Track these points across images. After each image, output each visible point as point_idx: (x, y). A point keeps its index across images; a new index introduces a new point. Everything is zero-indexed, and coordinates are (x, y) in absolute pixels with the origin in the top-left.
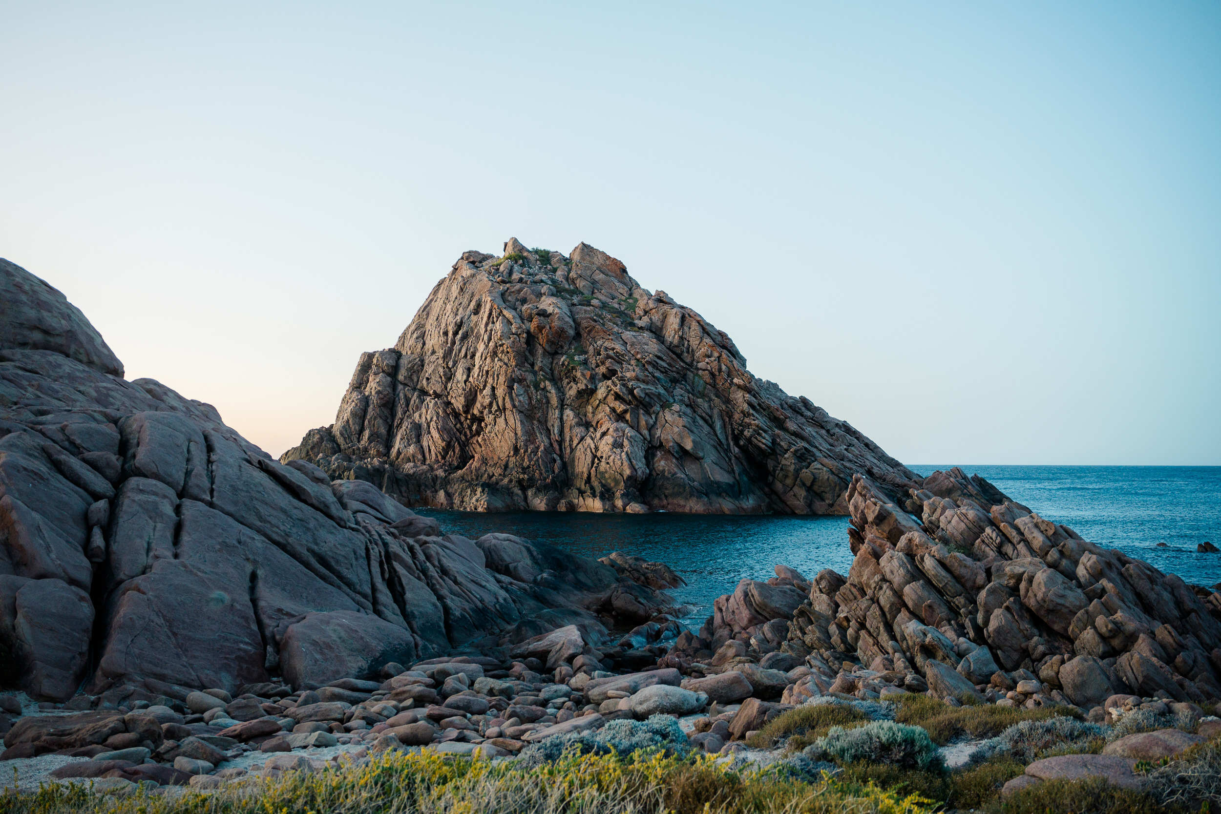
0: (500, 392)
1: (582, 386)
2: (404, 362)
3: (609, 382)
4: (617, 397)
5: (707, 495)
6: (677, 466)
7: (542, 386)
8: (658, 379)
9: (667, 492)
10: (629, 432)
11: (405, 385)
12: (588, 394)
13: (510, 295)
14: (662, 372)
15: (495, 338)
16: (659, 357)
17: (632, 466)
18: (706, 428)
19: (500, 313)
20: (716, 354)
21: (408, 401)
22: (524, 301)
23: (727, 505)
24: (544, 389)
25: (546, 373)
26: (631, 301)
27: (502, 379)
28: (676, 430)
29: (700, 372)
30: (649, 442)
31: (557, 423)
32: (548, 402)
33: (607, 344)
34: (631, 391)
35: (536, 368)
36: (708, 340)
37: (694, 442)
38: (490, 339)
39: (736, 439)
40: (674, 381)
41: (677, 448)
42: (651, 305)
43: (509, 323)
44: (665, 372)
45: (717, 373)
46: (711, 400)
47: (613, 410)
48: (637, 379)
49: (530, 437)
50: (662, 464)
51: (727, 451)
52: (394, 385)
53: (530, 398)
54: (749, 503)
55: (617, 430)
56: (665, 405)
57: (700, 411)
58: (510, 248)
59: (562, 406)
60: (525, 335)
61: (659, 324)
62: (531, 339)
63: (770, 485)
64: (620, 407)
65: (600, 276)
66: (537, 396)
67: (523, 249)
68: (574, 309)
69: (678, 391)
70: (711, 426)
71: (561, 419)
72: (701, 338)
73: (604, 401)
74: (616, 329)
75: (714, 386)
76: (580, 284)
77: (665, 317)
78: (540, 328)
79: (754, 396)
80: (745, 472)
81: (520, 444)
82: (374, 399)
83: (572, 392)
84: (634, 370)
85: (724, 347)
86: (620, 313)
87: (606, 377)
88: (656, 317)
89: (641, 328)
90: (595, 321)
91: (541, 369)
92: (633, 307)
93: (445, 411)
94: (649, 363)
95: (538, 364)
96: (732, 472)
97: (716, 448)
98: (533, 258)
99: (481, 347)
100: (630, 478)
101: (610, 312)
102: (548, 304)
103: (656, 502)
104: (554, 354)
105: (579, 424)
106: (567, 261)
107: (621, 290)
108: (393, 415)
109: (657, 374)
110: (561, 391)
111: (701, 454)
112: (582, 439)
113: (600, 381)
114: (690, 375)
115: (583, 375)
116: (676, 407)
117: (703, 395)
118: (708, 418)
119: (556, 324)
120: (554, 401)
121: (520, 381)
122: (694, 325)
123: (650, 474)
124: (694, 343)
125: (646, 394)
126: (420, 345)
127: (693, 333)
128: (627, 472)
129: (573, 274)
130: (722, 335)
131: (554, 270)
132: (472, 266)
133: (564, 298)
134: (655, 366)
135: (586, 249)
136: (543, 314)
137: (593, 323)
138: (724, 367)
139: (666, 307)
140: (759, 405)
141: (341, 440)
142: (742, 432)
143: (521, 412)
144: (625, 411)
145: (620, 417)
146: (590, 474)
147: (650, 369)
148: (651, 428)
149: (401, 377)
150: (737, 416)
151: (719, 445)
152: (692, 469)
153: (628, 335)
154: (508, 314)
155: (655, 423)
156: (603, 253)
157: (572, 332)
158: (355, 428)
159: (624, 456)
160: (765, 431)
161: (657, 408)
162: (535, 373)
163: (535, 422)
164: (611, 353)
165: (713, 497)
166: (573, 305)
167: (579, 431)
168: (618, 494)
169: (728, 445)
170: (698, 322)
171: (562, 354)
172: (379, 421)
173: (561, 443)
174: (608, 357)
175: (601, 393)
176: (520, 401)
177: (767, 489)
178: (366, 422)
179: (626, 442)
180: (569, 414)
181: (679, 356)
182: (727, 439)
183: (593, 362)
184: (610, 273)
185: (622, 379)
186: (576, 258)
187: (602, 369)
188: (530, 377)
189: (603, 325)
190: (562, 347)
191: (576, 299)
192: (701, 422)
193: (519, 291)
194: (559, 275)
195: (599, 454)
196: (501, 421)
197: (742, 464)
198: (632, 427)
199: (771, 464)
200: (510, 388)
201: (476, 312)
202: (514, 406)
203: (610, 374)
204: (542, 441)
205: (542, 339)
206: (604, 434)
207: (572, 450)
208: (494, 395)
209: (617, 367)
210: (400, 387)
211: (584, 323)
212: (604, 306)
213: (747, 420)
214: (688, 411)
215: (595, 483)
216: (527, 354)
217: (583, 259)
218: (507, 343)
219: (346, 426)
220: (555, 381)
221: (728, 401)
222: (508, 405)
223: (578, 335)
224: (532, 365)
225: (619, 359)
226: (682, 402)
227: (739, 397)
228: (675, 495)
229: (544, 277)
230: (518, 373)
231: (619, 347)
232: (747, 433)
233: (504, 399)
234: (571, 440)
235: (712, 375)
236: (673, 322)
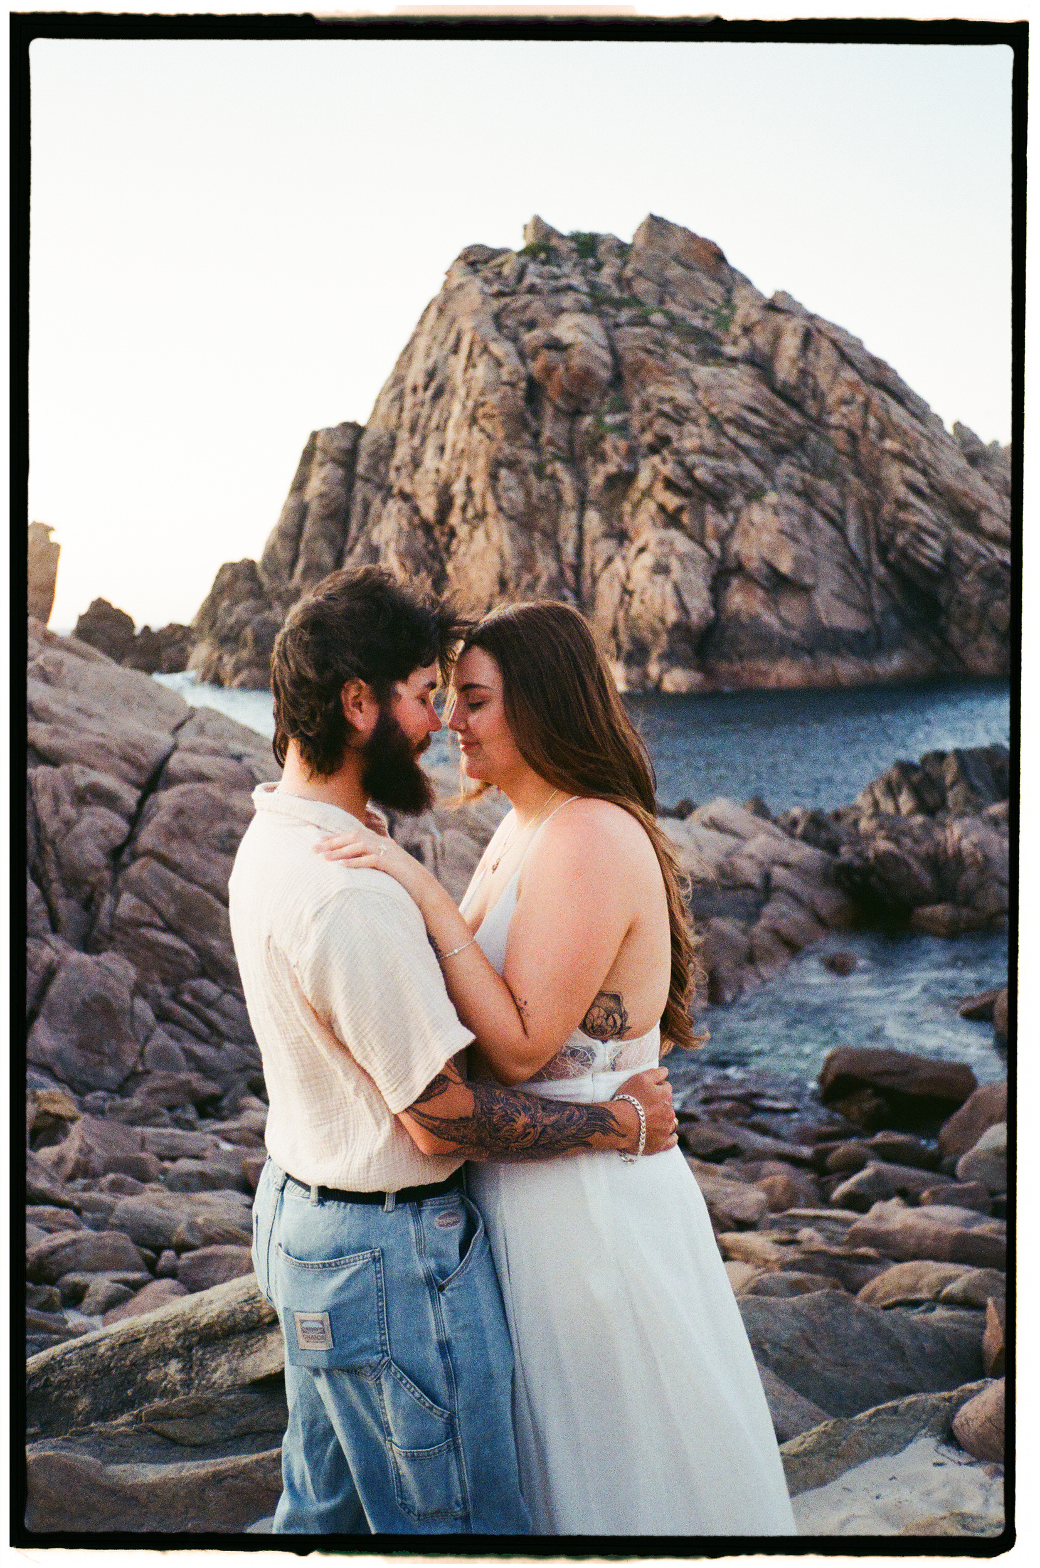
0: (478, 485)
1: (611, 468)
2: (366, 442)
3: (656, 459)
4: (670, 485)
5: (811, 652)
6: (764, 603)
7: (549, 469)
8: (746, 451)
9: (741, 648)
10: (683, 544)
11: (367, 480)
12: (621, 482)
13: (508, 317)
14: (754, 436)
15: (475, 393)
16: (754, 411)
17: (682, 607)
18: (830, 532)
19: (485, 350)
20: (860, 398)
21: (367, 506)
22: (531, 325)
23: (847, 669)
24: (553, 477)
25: (559, 448)
26: (725, 312)
27: (481, 462)
28: (766, 538)
29: (832, 433)
30: (722, 562)
31: (573, 535)
32: (560, 498)
33: (666, 392)
34: (689, 472)
35: (543, 439)
36: (849, 374)
37: (797, 560)
38: (468, 395)
39: (884, 549)
40: (780, 451)
41: (765, 570)
42: (755, 315)
43: (499, 364)
44: (760, 435)
45: (859, 433)
46: (845, 481)
47: (662, 508)
48: (702, 450)
49: (527, 561)
50: (737, 599)
51: (867, 573)
52: (349, 481)
53: (528, 494)
54: (893, 664)
55: (661, 542)
56: (755, 495)
57: (820, 503)
58: (531, 231)
59: (582, 505)
60: (523, 385)
61: (767, 349)
62: (534, 391)
63: (942, 633)
64: (672, 501)
65: (675, 272)
66: (539, 488)
67: (550, 233)
68: (618, 333)
69: (785, 469)
70: (841, 529)
71: (580, 528)
72: (836, 372)
73: (647, 493)
74: (684, 363)
75: (854, 456)
76: (641, 287)
77: (777, 335)
78: (549, 371)
79: (924, 473)
80: (897, 610)
81: (509, 573)
82: (315, 507)
83: (597, 480)
84: (701, 436)
85: (881, 385)
86: (697, 335)
87: (654, 450)
88: (761, 339)
89: (733, 361)
90: (649, 352)
91: (551, 442)
92: (724, 323)
93: (410, 523)
94: (730, 421)
95: (547, 433)
96: (867, 610)
97: (843, 567)
98: (564, 247)
99: (456, 408)
100: (677, 626)
101: (679, 334)
102: (567, 328)
103: (724, 667)
104: (575, 414)
105: (607, 535)
106: (622, 250)
107: (712, 295)
108: (345, 531)
109: (745, 440)
110: (581, 478)
111: (808, 580)
112: (609, 560)
113: (645, 456)
114: (813, 437)
115: (616, 449)
116: (772, 498)
117: (831, 474)
118: (834, 514)
119: (577, 361)
120: (569, 497)
121: (512, 464)
122: (825, 345)
123: (717, 618)
124: (824, 380)
125: (718, 477)
126: (395, 412)
127: (824, 360)
128: (672, 616)
129: (628, 272)
130: (878, 363)
131: (599, 267)
132: (469, 269)
133: (601, 315)
134: (743, 425)
135: (656, 226)
136: (555, 345)
137: (642, 355)
138: (872, 422)
139: (780, 318)
140: (931, 486)
141: (264, 578)
142: (892, 538)
143: (511, 518)
144: (680, 509)
145: (672, 519)
146: (616, 619)
147: (731, 431)
148: (724, 538)
149: (360, 469)
150: (887, 509)
151: (851, 563)
152: (792, 609)
153: (703, 373)
154: (501, 348)
155: (732, 529)
156: (684, 229)
157: (605, 374)
158: (284, 555)
159: (669, 588)
160: (933, 535)
161: (738, 500)
162: (537, 448)
163: (537, 536)
164: (667, 408)
165: (823, 657)
166: (617, 326)
167: (606, 547)
168: (655, 654)
169: (869, 562)
170: (834, 343)
171: (588, 413)
172: (321, 545)
173: (577, 569)
174: (662, 414)
175: (644, 479)
176: (510, 500)
177: (935, 640)
178: (302, 547)
179: (675, 564)
180: (593, 518)
181: (798, 406)
182: (868, 551)
183: (636, 424)
184: (695, 265)
185: (676, 452)
186: (640, 242)
187: (648, 438)
188: (528, 457)
189: (663, 357)
190: (587, 402)
191: (625, 315)
192: (820, 521)
193: (526, 307)
194: (605, 276)
195: (630, 587)
196: (479, 534)
197: (890, 595)
198: (691, 537)
199: (943, 594)
200: (494, 477)
201: (455, 350)
202: (500, 509)
203: (661, 443)
204: (546, 566)
205: (552, 390)
206: (642, 550)
207: (595, 580)
208: (469, 493)
209: (671, 431)
210: (359, 484)
211: (629, 358)
212: (674, 324)
213: (902, 515)
214: (797, 503)
215: (624, 637)
216: (528, 416)
217: (649, 242)
218: (493, 399)
219: (271, 554)
220: (573, 460)
221: (875, 482)
222: (491, 508)
223: (617, 381)
224: (536, 435)
225: (680, 416)
226: (789, 487)
227: (893, 472)
228: (753, 654)
229: (576, 280)
230: (507, 450)
231: (682, 395)
232: (900, 540)
233: (483, 496)
234: (593, 565)
235: (852, 437)
236: (790, 344)
